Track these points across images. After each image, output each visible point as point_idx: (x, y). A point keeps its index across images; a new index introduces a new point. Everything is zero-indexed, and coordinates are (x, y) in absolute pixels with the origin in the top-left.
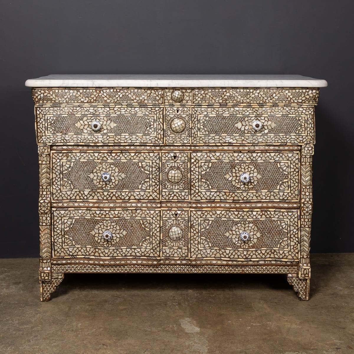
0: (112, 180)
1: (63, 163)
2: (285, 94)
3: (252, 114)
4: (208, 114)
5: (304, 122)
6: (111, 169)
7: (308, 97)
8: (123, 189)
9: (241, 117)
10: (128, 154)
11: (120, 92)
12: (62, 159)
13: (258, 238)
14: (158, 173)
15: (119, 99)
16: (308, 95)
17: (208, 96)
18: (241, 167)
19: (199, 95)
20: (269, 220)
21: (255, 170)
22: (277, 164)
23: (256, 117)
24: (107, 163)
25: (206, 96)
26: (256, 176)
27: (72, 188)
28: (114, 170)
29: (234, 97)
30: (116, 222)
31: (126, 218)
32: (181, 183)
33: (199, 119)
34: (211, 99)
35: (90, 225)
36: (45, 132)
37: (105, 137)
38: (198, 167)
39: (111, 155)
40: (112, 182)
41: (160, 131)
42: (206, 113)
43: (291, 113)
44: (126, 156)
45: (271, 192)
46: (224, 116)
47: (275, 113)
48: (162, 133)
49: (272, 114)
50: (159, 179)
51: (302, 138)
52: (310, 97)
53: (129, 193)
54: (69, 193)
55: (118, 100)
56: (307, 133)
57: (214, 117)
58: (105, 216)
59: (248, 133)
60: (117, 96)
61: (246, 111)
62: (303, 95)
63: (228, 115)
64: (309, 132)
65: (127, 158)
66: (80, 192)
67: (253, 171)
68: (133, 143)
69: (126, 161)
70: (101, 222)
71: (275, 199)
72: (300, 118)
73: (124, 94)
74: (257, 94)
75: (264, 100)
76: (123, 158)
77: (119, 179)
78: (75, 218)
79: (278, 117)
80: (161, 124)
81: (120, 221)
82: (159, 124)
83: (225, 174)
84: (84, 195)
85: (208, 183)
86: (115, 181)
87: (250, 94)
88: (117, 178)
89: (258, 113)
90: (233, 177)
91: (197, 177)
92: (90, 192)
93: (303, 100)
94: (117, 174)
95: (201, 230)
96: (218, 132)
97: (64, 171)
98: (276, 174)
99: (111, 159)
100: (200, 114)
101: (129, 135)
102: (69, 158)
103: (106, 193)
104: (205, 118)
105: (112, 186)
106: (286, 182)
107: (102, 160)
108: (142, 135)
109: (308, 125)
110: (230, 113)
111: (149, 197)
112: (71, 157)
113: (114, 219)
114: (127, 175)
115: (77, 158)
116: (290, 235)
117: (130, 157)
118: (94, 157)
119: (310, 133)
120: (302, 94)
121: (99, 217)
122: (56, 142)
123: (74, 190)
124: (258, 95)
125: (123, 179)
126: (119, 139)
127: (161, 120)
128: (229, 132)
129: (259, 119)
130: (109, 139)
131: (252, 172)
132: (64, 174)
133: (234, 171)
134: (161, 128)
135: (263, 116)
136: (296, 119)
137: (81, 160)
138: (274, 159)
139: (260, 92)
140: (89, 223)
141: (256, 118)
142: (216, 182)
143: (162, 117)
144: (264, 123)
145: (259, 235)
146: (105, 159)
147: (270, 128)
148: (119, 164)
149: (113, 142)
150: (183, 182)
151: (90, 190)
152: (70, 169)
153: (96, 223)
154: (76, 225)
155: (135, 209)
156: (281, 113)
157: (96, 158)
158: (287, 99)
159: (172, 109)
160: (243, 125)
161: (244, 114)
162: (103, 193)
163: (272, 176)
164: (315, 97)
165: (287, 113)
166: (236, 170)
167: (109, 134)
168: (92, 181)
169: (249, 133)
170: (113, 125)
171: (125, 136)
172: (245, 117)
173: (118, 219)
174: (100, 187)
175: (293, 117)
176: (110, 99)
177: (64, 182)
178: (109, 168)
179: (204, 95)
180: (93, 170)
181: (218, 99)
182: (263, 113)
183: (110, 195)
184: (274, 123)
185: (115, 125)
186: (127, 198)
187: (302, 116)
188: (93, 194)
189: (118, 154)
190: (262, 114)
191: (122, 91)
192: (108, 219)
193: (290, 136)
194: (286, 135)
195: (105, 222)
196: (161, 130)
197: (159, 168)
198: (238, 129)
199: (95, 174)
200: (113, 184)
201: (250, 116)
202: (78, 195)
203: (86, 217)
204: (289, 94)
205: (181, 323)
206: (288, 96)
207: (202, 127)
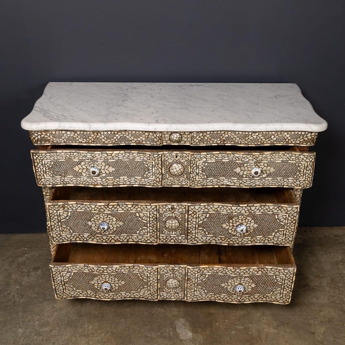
0: (110, 227)
1: (60, 213)
2: (284, 136)
3: (252, 160)
4: (207, 160)
5: (303, 168)
6: (108, 219)
7: (306, 139)
8: (122, 234)
9: (240, 163)
10: (125, 206)
11: (117, 134)
12: (59, 210)
13: (252, 288)
14: (155, 223)
15: (117, 140)
16: (306, 137)
17: (206, 138)
18: (238, 219)
19: (198, 137)
20: (265, 275)
21: (253, 221)
22: (275, 216)
23: (256, 163)
24: (104, 213)
25: (204, 138)
26: (253, 226)
27: (72, 232)
28: (112, 219)
29: (233, 138)
30: (114, 275)
31: (124, 272)
33: (198, 164)
34: (209, 140)
35: (89, 277)
36: (44, 175)
37: (104, 180)
38: (196, 218)
39: (108, 207)
40: (110, 229)
41: (158, 175)
42: (205, 160)
43: (291, 159)
44: (123, 207)
45: (265, 238)
46: (223, 162)
47: (275, 159)
48: (160, 177)
49: (272, 160)
50: (157, 227)
52: (308, 139)
53: (127, 237)
54: (69, 236)
55: (115, 141)
56: (305, 178)
57: (213, 162)
58: (103, 271)
60: (115, 138)
61: (246, 158)
62: (301, 137)
63: (228, 161)
64: (307, 178)
65: (124, 209)
66: (79, 235)
67: (250, 221)
68: (132, 184)
69: (123, 211)
70: (100, 276)
71: (269, 243)
72: (300, 165)
73: (121, 135)
74: (255, 137)
75: (262, 142)
76: (120, 209)
77: (117, 227)
78: (73, 271)
79: (278, 163)
80: (159, 169)
81: (118, 275)
82: (158, 169)
83: (222, 224)
84: (83, 238)
85: (205, 230)
86: (114, 228)
87: (248, 137)
88: (115, 226)
89: (258, 160)
90: (230, 226)
91: (194, 226)
92: (89, 235)
93: (300, 142)
94: (114, 222)
95: (197, 282)
96: (217, 175)
97: (62, 220)
98: (272, 224)
99: (109, 210)
100: (199, 161)
101: (128, 178)
102: (66, 209)
103: (104, 237)
104: (204, 164)
105: (111, 232)
106: (282, 231)
107: (99, 211)
108: (141, 178)
109: (307, 171)
110: (229, 159)
111: (146, 241)
112: (68, 208)
113: (112, 273)
114: (124, 222)
115: (74, 209)
116: (284, 287)
117: (127, 208)
118: (91, 208)
121: (97, 272)
123: (73, 234)
124: (257, 138)
125: (121, 226)
126: (118, 181)
127: (160, 166)
128: (228, 176)
129: (259, 164)
130: (108, 182)
131: (249, 222)
132: (62, 222)
133: (231, 221)
134: (159, 172)
135: (263, 162)
136: (296, 165)
137: (77, 210)
138: (272, 211)
139: (259, 134)
140: (88, 276)
141: (255, 164)
142: (212, 229)
143: (160, 163)
144: (263, 168)
145: (253, 285)
146: (102, 210)
147: (268, 172)
148: (116, 214)
149: (112, 184)
150: (181, 229)
151: (89, 234)
152: (67, 218)
153: (94, 276)
154: (75, 276)
155: (133, 266)
156: (281, 159)
157: (93, 210)
158: (286, 140)
159: (170, 155)
160: (241, 170)
161: (243, 161)
162: (102, 237)
163: (269, 225)
164: (314, 139)
165: (288, 159)
166: (233, 221)
167: (107, 178)
168: (91, 227)
169: (247, 177)
170: (111, 169)
171: (124, 178)
172: (245, 163)
173: (116, 273)
174: (99, 233)
175: (293, 163)
176: (108, 140)
177: (63, 228)
178: (106, 218)
179: (202, 137)
180: (91, 219)
181: (216, 140)
182: (263, 159)
183: (109, 239)
184: (273, 168)
185: (114, 169)
186: (126, 240)
187: (302, 163)
188: (93, 238)
189: (115, 206)
191: (119, 133)
192: (107, 274)
193: (288, 179)
194: (284, 179)
195: (103, 275)
196: (160, 175)
197: (156, 218)
198: (237, 174)
199: (93, 222)
200: (111, 231)
201: (250, 162)
202: (78, 237)
203: (84, 271)
204: (288, 136)
205: (177, 326)
206: (286, 138)
207: (201, 172)
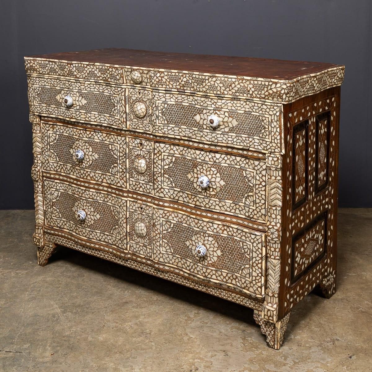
1: (50, 134)
2: (246, 86)
3: (210, 106)
4: (167, 100)
5: (267, 123)
6: (86, 147)
7: (271, 92)
8: (97, 170)
9: (199, 108)
10: (100, 134)
11: (86, 67)
12: (49, 130)
14: (124, 160)
15: (86, 74)
16: (271, 89)
17: (164, 80)
18: (203, 168)
19: (155, 77)
20: (231, 238)
21: (218, 175)
22: (243, 172)
23: (215, 110)
24: (83, 140)
25: (162, 80)
26: (219, 182)
27: (58, 160)
28: (88, 149)
29: (191, 84)
30: (90, 203)
31: (99, 201)
32: (147, 174)
33: (157, 105)
34: (168, 83)
36: (33, 101)
37: (77, 113)
38: (161, 160)
39: (86, 133)
40: (87, 161)
41: (122, 114)
42: (164, 99)
43: (254, 110)
45: (236, 204)
46: (183, 105)
47: (236, 107)
48: (124, 116)
49: (233, 108)
50: (126, 166)
51: (266, 144)
52: (273, 92)
54: (55, 165)
55: (86, 76)
56: (272, 139)
57: (173, 105)
58: (82, 195)
59: (206, 129)
60: (85, 72)
61: (204, 102)
62: (266, 89)
63: (188, 104)
64: (273, 138)
65: (100, 138)
66: (64, 165)
67: (216, 174)
68: (102, 123)
69: (99, 141)
70: (79, 200)
71: (241, 214)
72: (264, 118)
73: (90, 70)
74: (212, 83)
75: (222, 91)
76: (96, 137)
77: (93, 159)
79: (240, 113)
80: (123, 106)
82: (121, 106)
83: (188, 173)
84: (67, 170)
85: (171, 180)
86: (90, 160)
87: (205, 82)
88: (91, 158)
89: (218, 106)
90: (195, 178)
91: (160, 170)
93: (266, 96)
94: (90, 153)
96: (178, 122)
97: (51, 142)
99: (86, 137)
100: (158, 100)
101: (98, 114)
103: (82, 172)
104: (163, 105)
106: (251, 196)
107: (79, 136)
109: (272, 129)
110: (189, 102)
111: (117, 183)
112: (56, 129)
115: (61, 131)
117: (102, 137)
118: (73, 132)
119: (274, 140)
120: (264, 87)
122: (42, 112)
123: (59, 163)
124: (214, 84)
125: (96, 159)
126: (89, 117)
127: (123, 102)
128: (189, 124)
129: (218, 113)
130: (81, 116)
131: (214, 176)
132: (51, 145)
133: (195, 171)
134: (123, 110)
135: (223, 110)
136: (259, 119)
138: (240, 165)
139: (216, 80)
141: (215, 112)
142: (179, 180)
143: (124, 99)
144: (223, 119)
146: (81, 136)
147: (231, 126)
149: (84, 119)
150: (148, 174)
151: (71, 165)
152: (55, 141)
156: (243, 109)
157: (75, 134)
158: (249, 91)
159: (134, 91)
160: (201, 119)
161: (202, 106)
162: (80, 170)
163: (237, 185)
164: (280, 93)
165: (251, 110)
166: (197, 171)
167: (81, 111)
168: (72, 156)
169: (208, 128)
170: (84, 102)
171: (95, 114)
172: (204, 109)
173: (92, 200)
174: (77, 164)
175: (256, 115)
176: (79, 74)
177: (51, 153)
178: (84, 146)
179: (160, 78)
180: (72, 146)
181: (175, 84)
182: (223, 106)
183: (85, 174)
184: (235, 120)
185: (86, 102)
186: (100, 180)
187: (266, 116)
188: (73, 170)
189: (92, 133)
190: (222, 108)
191: (88, 67)
193: (254, 139)
194: (249, 138)
195: (82, 200)
196: (124, 113)
197: (126, 154)
198: (197, 123)
199: (74, 150)
200: (87, 163)
201: (209, 108)
202: (62, 168)
204: (251, 86)
206: (249, 89)
207: (160, 115)
